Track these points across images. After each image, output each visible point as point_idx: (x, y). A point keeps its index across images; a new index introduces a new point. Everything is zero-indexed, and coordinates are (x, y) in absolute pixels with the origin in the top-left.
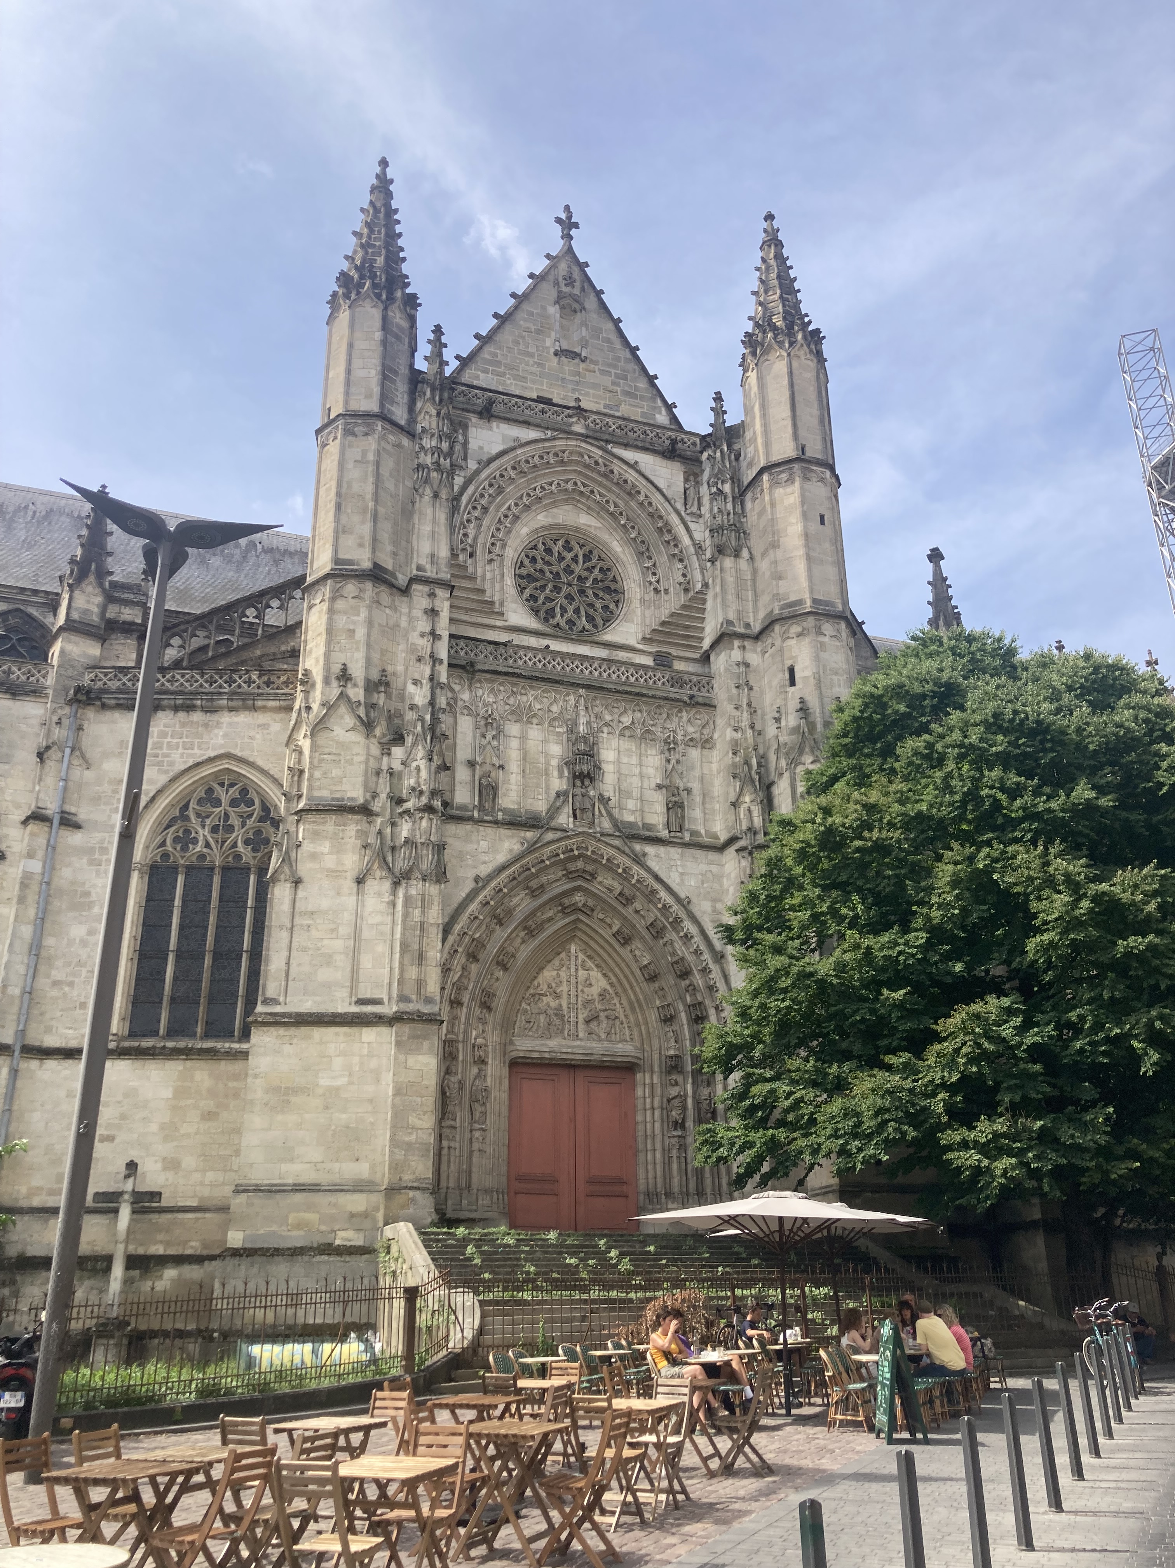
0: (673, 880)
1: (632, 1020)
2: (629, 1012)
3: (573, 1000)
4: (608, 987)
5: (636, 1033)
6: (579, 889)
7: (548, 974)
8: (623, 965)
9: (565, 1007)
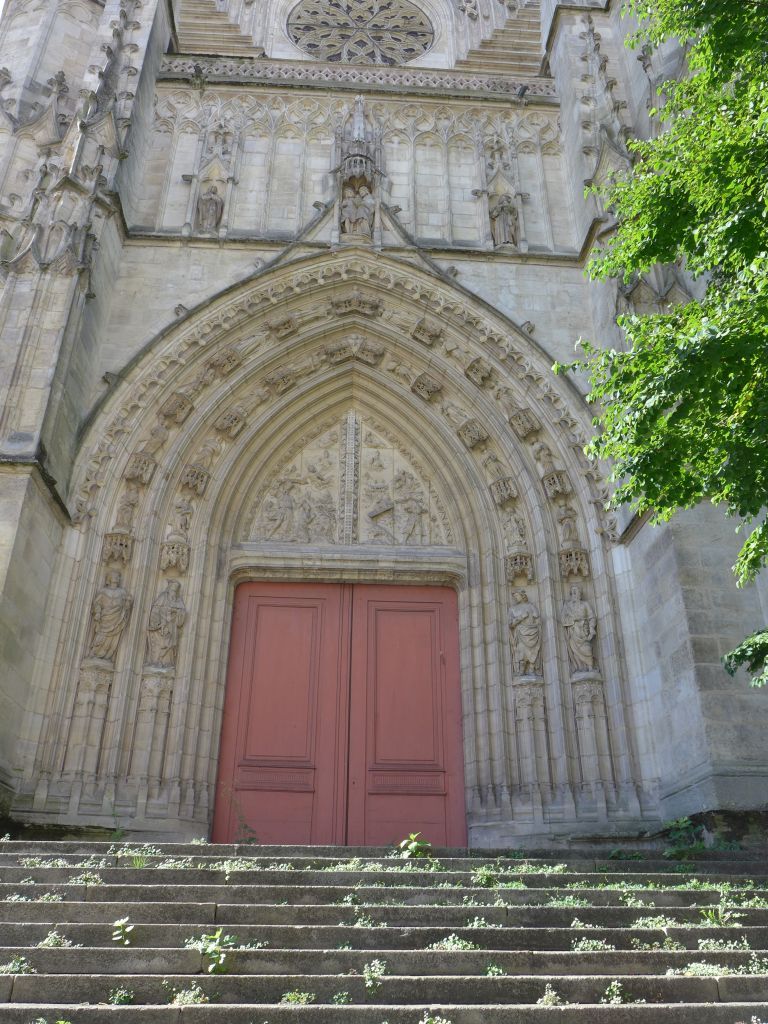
0: (505, 303)
1: (449, 511)
2: (443, 502)
3: (350, 487)
4: (411, 470)
5: (456, 531)
6: (354, 326)
7: (310, 455)
8: (430, 431)
9: (336, 498)
